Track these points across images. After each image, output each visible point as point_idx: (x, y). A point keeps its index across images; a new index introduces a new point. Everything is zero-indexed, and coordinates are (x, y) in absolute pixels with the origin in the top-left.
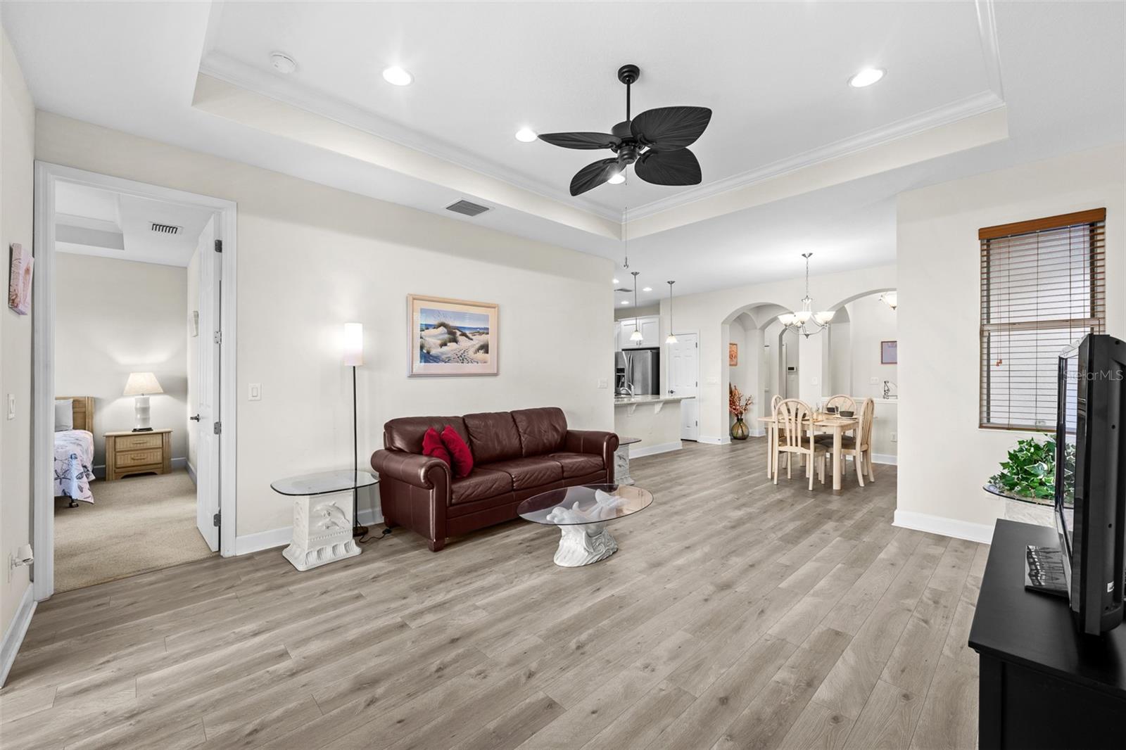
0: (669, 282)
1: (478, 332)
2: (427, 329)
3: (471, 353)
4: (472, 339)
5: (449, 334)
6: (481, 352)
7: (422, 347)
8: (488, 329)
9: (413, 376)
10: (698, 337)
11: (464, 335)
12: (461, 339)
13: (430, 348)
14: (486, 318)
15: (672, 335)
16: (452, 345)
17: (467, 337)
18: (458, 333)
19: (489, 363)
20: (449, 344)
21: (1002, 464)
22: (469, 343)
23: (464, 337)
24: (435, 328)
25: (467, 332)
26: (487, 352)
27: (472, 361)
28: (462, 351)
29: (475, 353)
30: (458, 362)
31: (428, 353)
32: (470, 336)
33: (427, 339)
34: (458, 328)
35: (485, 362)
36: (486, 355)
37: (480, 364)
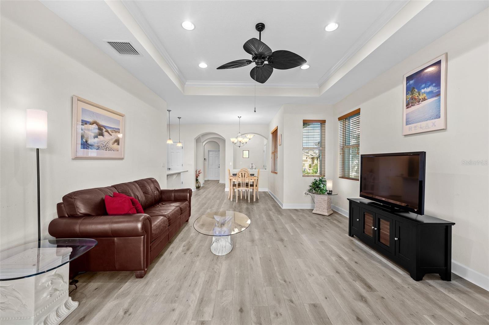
0: (178, 118)
1: (115, 131)
2: (86, 124)
3: (110, 145)
4: (111, 135)
5: (99, 130)
6: (116, 144)
7: (82, 137)
8: (119, 129)
9: (77, 158)
10: (183, 144)
11: (107, 131)
12: (106, 134)
13: (87, 138)
14: (118, 122)
15: (180, 142)
16: (101, 137)
17: (109, 133)
18: (104, 130)
19: (119, 151)
20: (99, 137)
21: (310, 186)
22: (111, 137)
23: (107, 133)
24: (90, 124)
25: (109, 130)
26: (118, 144)
27: (111, 149)
28: (106, 143)
29: (113, 144)
30: (104, 150)
31: (86, 142)
32: (110, 132)
33: (86, 131)
34: (104, 127)
35: (118, 151)
36: (118, 146)
37: (115, 152)
